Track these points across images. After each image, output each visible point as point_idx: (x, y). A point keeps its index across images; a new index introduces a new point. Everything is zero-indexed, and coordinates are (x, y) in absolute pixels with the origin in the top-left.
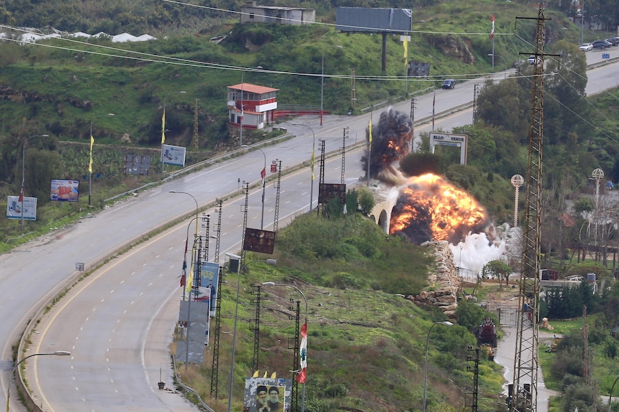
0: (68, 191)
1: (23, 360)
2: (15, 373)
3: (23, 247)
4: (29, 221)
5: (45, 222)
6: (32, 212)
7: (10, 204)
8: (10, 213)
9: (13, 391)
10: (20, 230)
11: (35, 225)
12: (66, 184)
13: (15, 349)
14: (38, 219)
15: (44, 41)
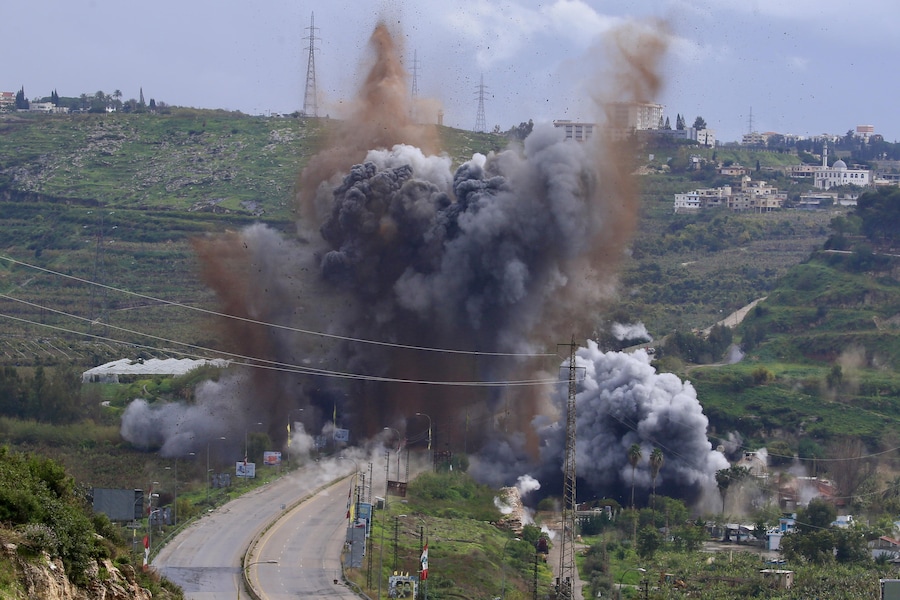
0: (275, 458)
1: (248, 567)
2: (243, 575)
3: (247, 495)
4: (250, 478)
5: (260, 479)
6: (252, 473)
7: (238, 468)
8: (238, 473)
9: (242, 586)
10: (245, 484)
11: (254, 481)
12: (273, 454)
13: (243, 559)
14: (256, 477)
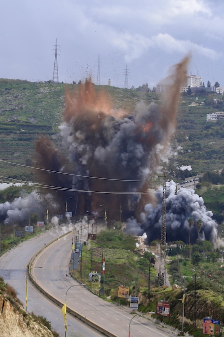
0: (41, 224)
1: (31, 269)
2: (28, 273)
3: (30, 239)
4: (31, 232)
5: (36, 233)
6: (32, 230)
7: (26, 228)
8: (26, 230)
9: (28, 277)
10: (29, 235)
11: (33, 234)
12: (41, 222)
13: (28, 266)
14: (33, 232)
15: (34, 185)
